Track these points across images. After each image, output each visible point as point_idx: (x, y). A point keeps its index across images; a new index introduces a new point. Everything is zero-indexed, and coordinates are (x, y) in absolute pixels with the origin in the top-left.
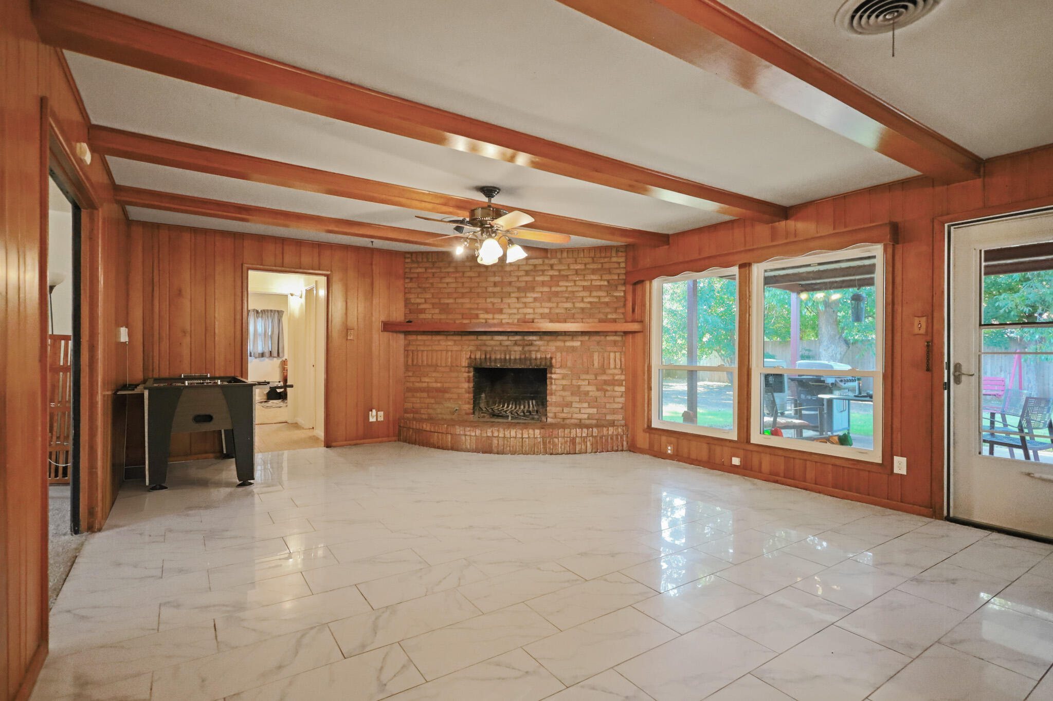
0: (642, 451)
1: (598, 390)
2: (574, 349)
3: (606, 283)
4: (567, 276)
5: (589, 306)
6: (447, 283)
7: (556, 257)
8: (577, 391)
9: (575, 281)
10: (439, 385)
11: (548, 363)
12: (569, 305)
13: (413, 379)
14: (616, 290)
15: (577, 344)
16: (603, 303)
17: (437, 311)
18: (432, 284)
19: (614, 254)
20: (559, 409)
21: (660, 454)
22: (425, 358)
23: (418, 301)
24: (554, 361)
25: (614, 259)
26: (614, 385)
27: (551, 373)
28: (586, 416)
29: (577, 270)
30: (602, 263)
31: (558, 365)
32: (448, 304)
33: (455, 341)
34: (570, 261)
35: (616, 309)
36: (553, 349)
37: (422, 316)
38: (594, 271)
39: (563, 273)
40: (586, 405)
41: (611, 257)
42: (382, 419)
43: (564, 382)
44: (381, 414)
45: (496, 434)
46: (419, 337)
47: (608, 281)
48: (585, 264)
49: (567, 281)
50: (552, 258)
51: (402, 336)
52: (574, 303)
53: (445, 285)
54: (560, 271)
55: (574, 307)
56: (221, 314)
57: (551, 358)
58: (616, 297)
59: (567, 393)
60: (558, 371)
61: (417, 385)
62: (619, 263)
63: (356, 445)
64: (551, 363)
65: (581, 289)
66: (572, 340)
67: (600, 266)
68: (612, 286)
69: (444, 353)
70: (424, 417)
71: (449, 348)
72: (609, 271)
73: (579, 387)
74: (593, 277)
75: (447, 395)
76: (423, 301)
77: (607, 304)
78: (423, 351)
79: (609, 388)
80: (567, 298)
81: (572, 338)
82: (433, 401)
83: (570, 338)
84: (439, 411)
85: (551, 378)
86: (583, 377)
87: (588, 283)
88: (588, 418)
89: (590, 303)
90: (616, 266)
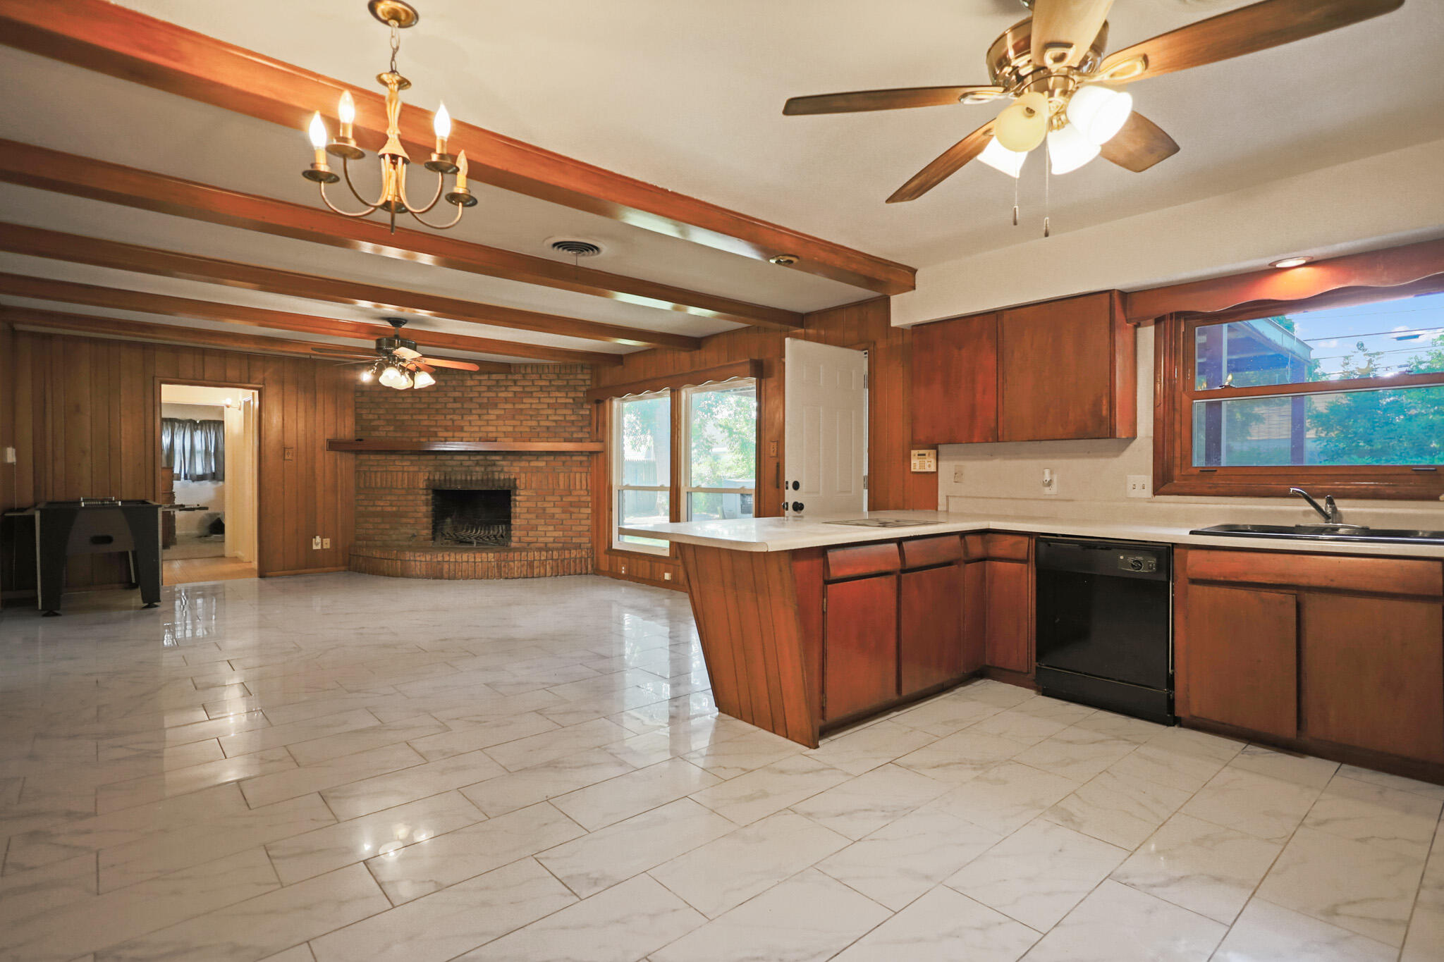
0: (603, 573)
1: (564, 512)
2: (538, 469)
3: (571, 401)
4: (532, 392)
5: (554, 424)
6: (403, 398)
7: (520, 373)
8: (542, 513)
9: (539, 398)
10: (394, 509)
11: (512, 485)
12: (534, 423)
13: (365, 503)
14: (582, 408)
15: (542, 464)
16: (569, 421)
17: (392, 428)
18: (386, 398)
19: (579, 371)
20: (525, 532)
21: (615, 575)
22: (379, 480)
23: (371, 417)
24: (518, 482)
25: (580, 376)
26: (580, 507)
27: (516, 495)
28: (551, 539)
29: (541, 387)
30: (567, 380)
31: (523, 486)
32: (403, 420)
33: (411, 461)
34: (534, 376)
35: (582, 427)
36: (517, 469)
37: (376, 434)
38: (559, 389)
39: (528, 389)
40: (551, 528)
41: (577, 374)
42: (328, 547)
43: (528, 504)
44: (327, 541)
45: (447, 559)
46: (372, 457)
47: (574, 399)
48: (550, 381)
49: (531, 397)
50: (515, 373)
51: (351, 456)
52: (538, 421)
53: (401, 400)
54: (524, 387)
55: (539, 426)
56: (128, 431)
57: (515, 479)
58: (582, 415)
59: (533, 516)
60: (522, 493)
61: (370, 509)
62: (584, 380)
63: (296, 575)
64: (515, 484)
65: (546, 406)
66: (537, 460)
67: (565, 383)
68: (577, 404)
69: (400, 474)
70: (378, 543)
71: (405, 469)
72: (575, 389)
73: (544, 509)
74: (558, 394)
75: (404, 520)
76: (376, 417)
77: (573, 422)
78: (376, 472)
79: (575, 510)
80: (531, 416)
81: (537, 458)
82: (387, 526)
83: (535, 458)
84: (394, 537)
85: (515, 500)
86: (548, 498)
87: (553, 401)
88: (554, 542)
89: (556, 421)
90: (582, 383)
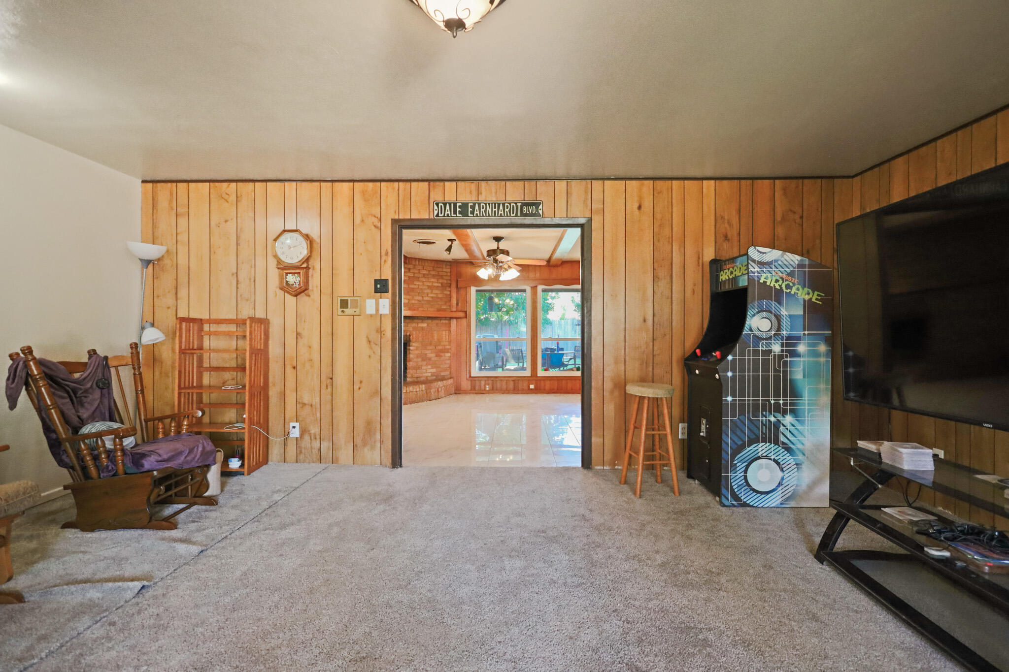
0: (465, 392)
1: (436, 356)
2: (423, 328)
3: (440, 285)
4: (419, 277)
5: (431, 299)
7: (411, 264)
8: (425, 358)
9: (423, 282)
11: (408, 339)
12: (420, 298)
14: (446, 290)
15: (425, 325)
16: (438, 298)
19: (444, 266)
20: (415, 371)
21: (482, 392)
24: (411, 337)
25: (444, 270)
26: (444, 352)
27: (410, 346)
28: (430, 374)
29: (424, 274)
30: (438, 271)
31: (414, 340)
34: (420, 267)
35: (446, 302)
36: (411, 329)
38: (434, 276)
39: (416, 275)
40: (429, 367)
41: (443, 268)
43: (417, 352)
47: (442, 284)
48: (429, 271)
49: (419, 281)
50: (409, 264)
52: (423, 297)
54: (414, 273)
55: (423, 300)
57: (410, 335)
58: (446, 294)
59: (420, 359)
60: (414, 344)
62: (447, 272)
64: (409, 339)
65: (426, 288)
66: (422, 322)
67: (437, 273)
68: (443, 287)
72: (442, 277)
73: (426, 354)
74: (432, 280)
77: (441, 299)
79: (442, 354)
80: (419, 293)
83: (420, 321)
85: (410, 349)
86: (428, 348)
87: (430, 284)
88: (432, 376)
89: (432, 297)
90: (445, 274)
